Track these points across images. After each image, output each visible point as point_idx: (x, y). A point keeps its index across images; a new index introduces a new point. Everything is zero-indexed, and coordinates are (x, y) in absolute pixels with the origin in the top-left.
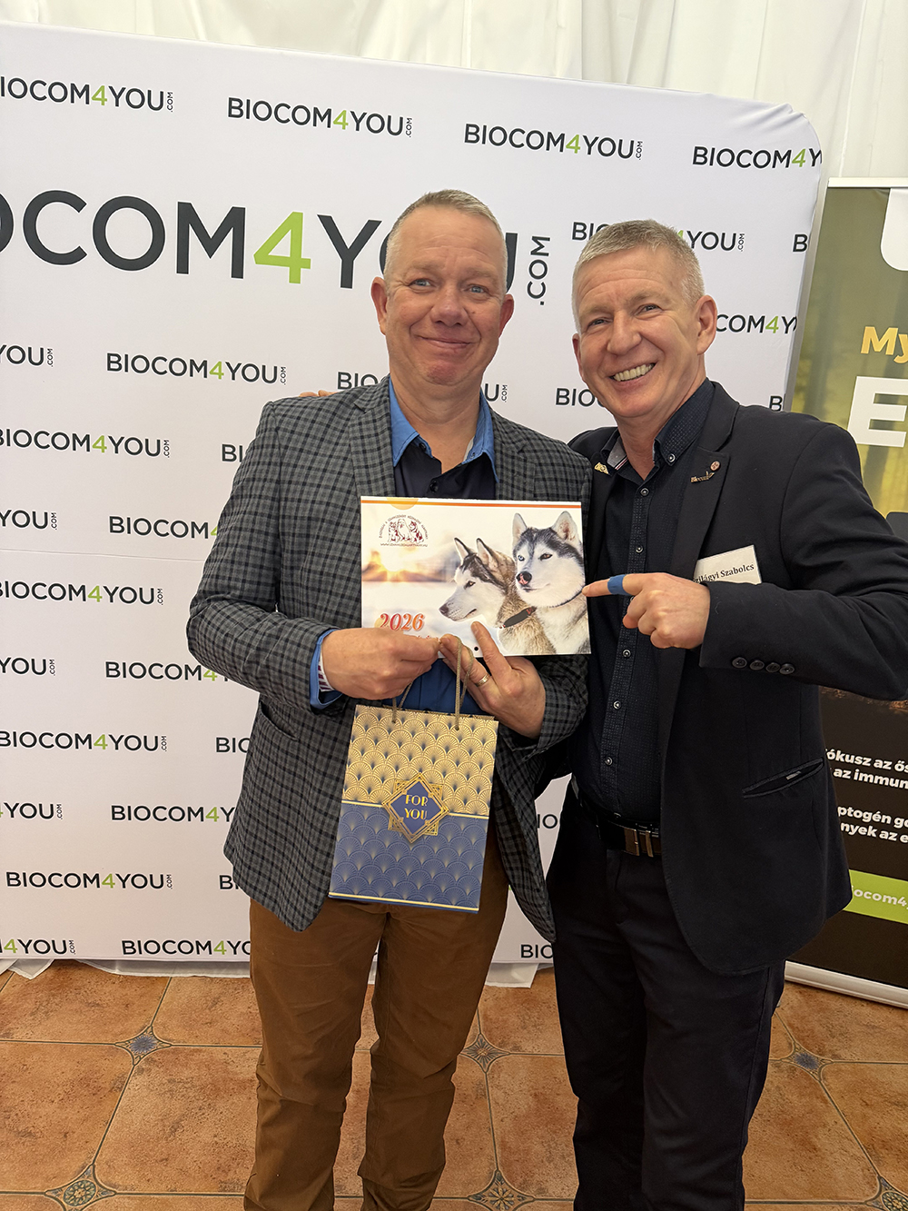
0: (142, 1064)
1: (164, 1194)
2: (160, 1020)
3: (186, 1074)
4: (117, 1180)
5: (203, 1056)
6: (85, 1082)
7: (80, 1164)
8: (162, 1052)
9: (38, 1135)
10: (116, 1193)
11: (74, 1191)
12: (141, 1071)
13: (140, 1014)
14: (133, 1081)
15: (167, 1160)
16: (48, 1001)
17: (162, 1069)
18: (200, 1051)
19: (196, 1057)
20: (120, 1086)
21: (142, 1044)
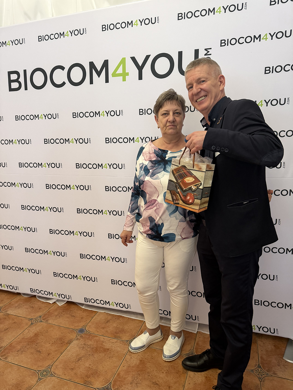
0: (79, 337)
1: (68, 380)
2: (90, 324)
3: (90, 343)
4: (57, 372)
5: (97, 338)
6: (61, 339)
7: (49, 364)
8: (86, 334)
9: (42, 352)
10: (54, 376)
11: (43, 372)
12: (78, 339)
13: (84, 322)
14: (74, 342)
15: (73, 369)
16: (61, 313)
17: (83, 340)
18: (97, 336)
19: (95, 338)
20: (70, 342)
21: (81, 331)
